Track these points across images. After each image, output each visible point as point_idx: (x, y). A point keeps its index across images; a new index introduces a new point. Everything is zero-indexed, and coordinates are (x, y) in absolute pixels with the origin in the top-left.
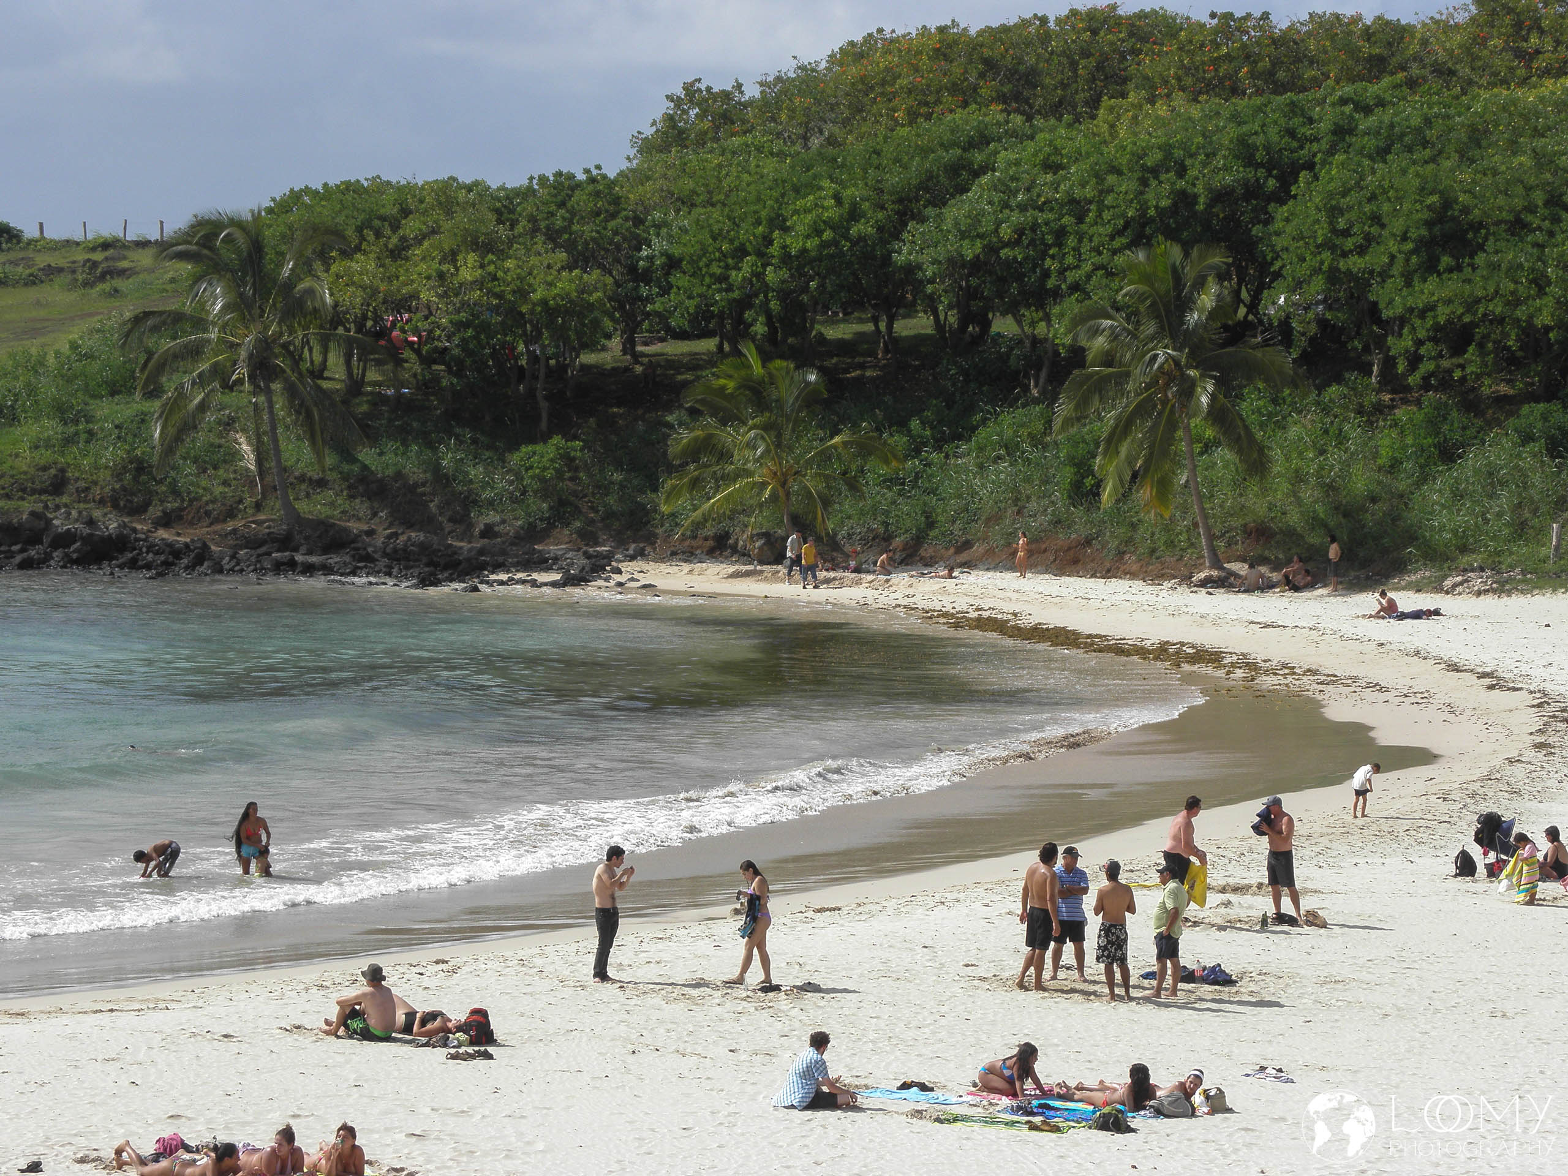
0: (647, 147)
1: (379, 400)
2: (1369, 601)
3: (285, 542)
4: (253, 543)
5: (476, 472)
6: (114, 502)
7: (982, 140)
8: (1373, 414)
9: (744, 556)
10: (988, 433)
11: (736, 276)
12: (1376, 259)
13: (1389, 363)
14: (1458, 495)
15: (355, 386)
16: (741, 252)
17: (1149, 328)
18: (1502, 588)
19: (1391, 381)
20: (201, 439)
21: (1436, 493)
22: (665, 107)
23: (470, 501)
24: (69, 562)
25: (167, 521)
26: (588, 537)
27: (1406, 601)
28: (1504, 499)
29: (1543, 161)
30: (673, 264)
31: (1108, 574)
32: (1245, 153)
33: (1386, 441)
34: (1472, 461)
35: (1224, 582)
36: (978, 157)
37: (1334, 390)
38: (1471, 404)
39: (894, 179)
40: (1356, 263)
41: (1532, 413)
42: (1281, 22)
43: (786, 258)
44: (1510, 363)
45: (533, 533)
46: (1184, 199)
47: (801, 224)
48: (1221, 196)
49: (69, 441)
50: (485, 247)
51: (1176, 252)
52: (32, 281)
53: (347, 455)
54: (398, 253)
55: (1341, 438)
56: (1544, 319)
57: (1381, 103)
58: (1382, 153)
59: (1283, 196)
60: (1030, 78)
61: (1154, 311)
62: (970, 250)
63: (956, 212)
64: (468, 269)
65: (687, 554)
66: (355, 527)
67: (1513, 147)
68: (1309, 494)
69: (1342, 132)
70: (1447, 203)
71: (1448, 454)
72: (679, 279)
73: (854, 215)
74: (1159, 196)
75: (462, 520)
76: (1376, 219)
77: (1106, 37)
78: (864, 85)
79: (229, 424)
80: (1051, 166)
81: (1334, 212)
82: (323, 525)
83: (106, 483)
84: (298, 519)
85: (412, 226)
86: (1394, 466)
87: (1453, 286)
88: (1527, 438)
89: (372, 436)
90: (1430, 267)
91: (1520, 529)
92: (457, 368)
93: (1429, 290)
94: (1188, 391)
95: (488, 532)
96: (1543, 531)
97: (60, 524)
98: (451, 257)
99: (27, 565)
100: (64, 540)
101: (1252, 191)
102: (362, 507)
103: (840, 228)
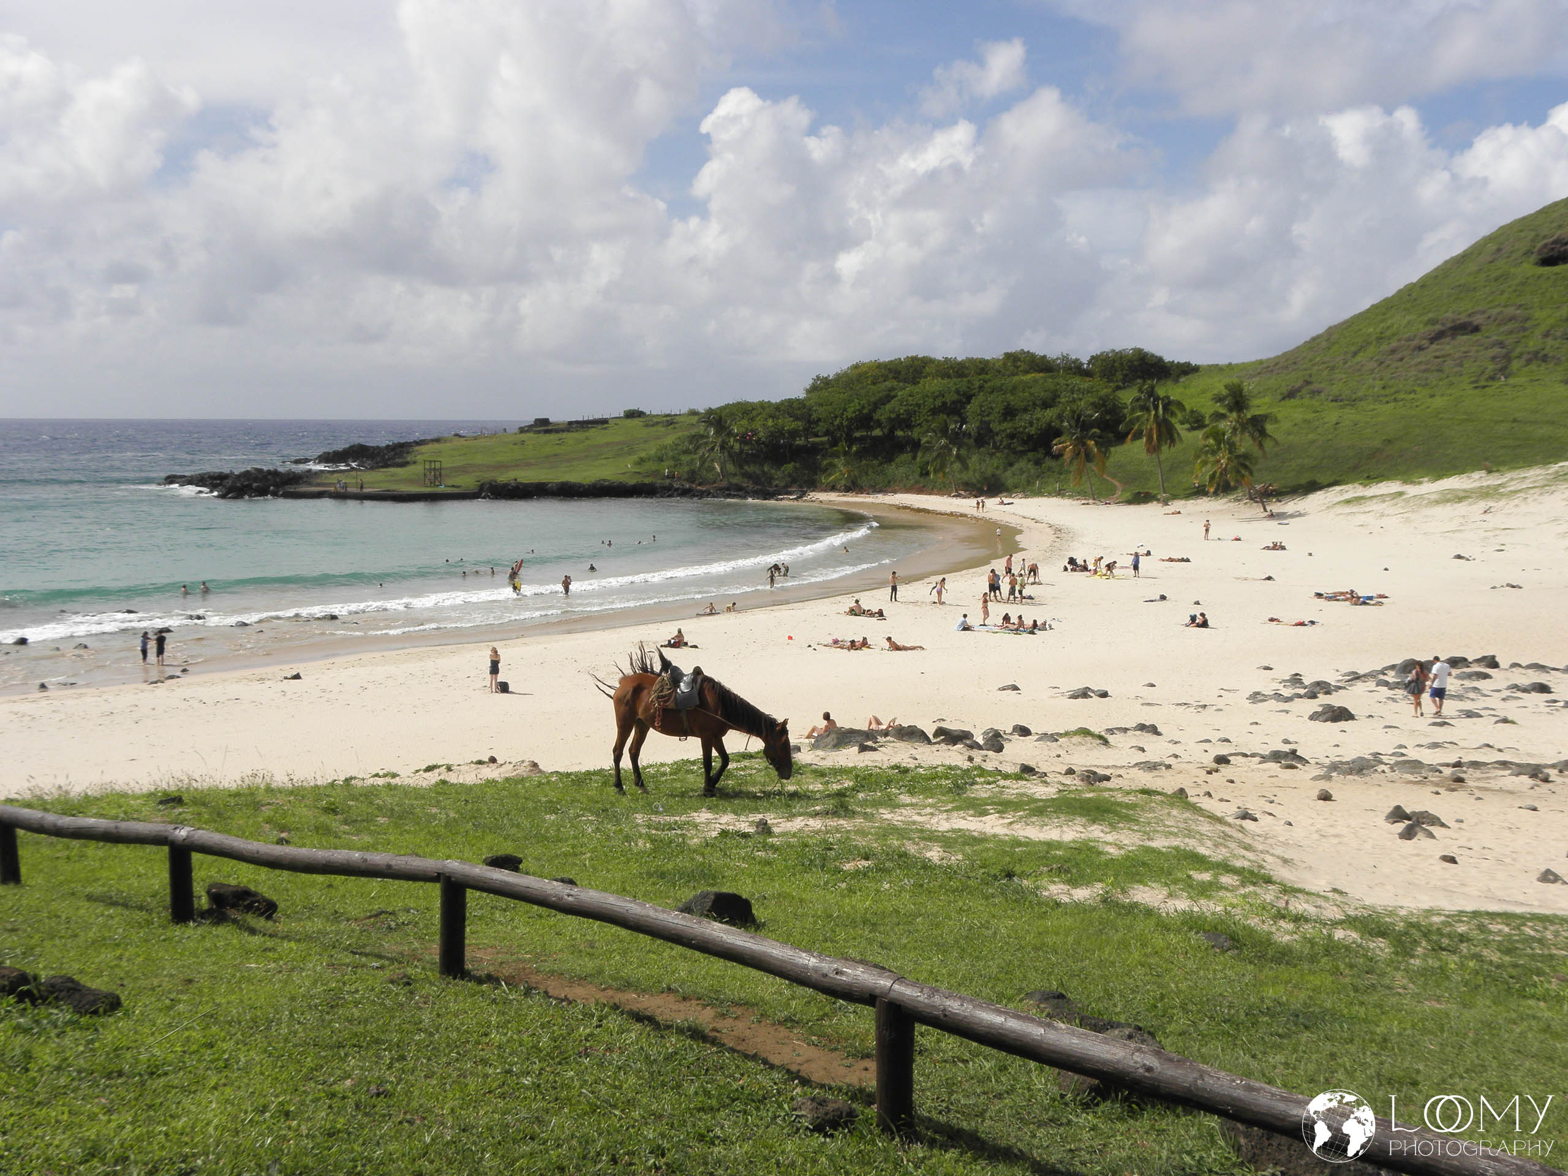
0: (808, 391)
1: (747, 454)
2: (997, 500)
3: (728, 489)
4: (720, 489)
5: (773, 471)
6: (687, 480)
7: (892, 389)
8: (992, 454)
9: (840, 491)
10: (897, 460)
11: (836, 423)
12: (991, 418)
13: (995, 443)
14: (1014, 475)
15: (741, 451)
16: (836, 417)
17: (939, 435)
18: (1026, 497)
19: (995, 447)
20: (707, 464)
21: (1009, 473)
22: (811, 382)
23: (772, 478)
24: (679, 495)
25: (700, 484)
26: (801, 487)
27: (1006, 500)
28: (1024, 476)
29: (1031, 394)
30: (819, 420)
31: (930, 494)
32: (957, 392)
33: (995, 462)
34: (1017, 466)
35: (958, 496)
36: (892, 394)
37: (982, 449)
38: (1015, 452)
39: (873, 399)
40: (987, 419)
41: (1030, 455)
42: (959, 359)
43: (847, 419)
44: (1024, 443)
45: (787, 486)
46: (944, 403)
47: (850, 410)
48: (953, 402)
49: (675, 466)
50: (773, 417)
51: (945, 417)
52: (653, 425)
53: (741, 467)
54: (753, 419)
55: (984, 461)
56: (1033, 432)
57: (989, 380)
58: (992, 392)
59: (969, 402)
60: (899, 373)
61: (941, 431)
62: (893, 416)
63: (888, 407)
64: (770, 423)
65: (825, 491)
66: (745, 485)
67: (1024, 391)
68: (977, 475)
69: (981, 387)
70: (1009, 404)
71: (1011, 465)
72: (821, 424)
73: (863, 407)
74: (938, 403)
75: (770, 484)
76: (991, 408)
77: (916, 363)
78: (860, 375)
79: (712, 461)
80: (911, 396)
81: (981, 406)
82: (737, 485)
83: (685, 476)
84: (730, 483)
85: (754, 413)
86: (997, 468)
87: (1010, 425)
88: (1029, 461)
89: (748, 463)
90: (1005, 420)
91: (1029, 482)
92: (766, 446)
93: (1005, 425)
94: (950, 450)
95: (776, 486)
96: (1034, 483)
97: (675, 486)
98: (766, 420)
99: (669, 496)
100: (677, 490)
101: (959, 401)
102: (746, 480)
103: (860, 411)
